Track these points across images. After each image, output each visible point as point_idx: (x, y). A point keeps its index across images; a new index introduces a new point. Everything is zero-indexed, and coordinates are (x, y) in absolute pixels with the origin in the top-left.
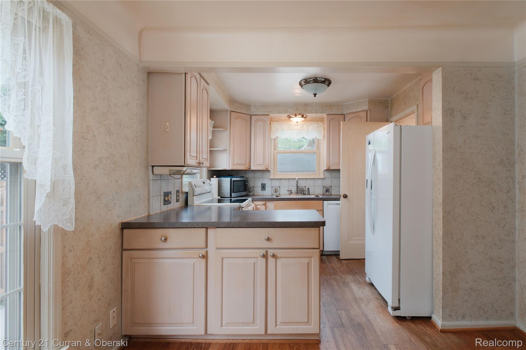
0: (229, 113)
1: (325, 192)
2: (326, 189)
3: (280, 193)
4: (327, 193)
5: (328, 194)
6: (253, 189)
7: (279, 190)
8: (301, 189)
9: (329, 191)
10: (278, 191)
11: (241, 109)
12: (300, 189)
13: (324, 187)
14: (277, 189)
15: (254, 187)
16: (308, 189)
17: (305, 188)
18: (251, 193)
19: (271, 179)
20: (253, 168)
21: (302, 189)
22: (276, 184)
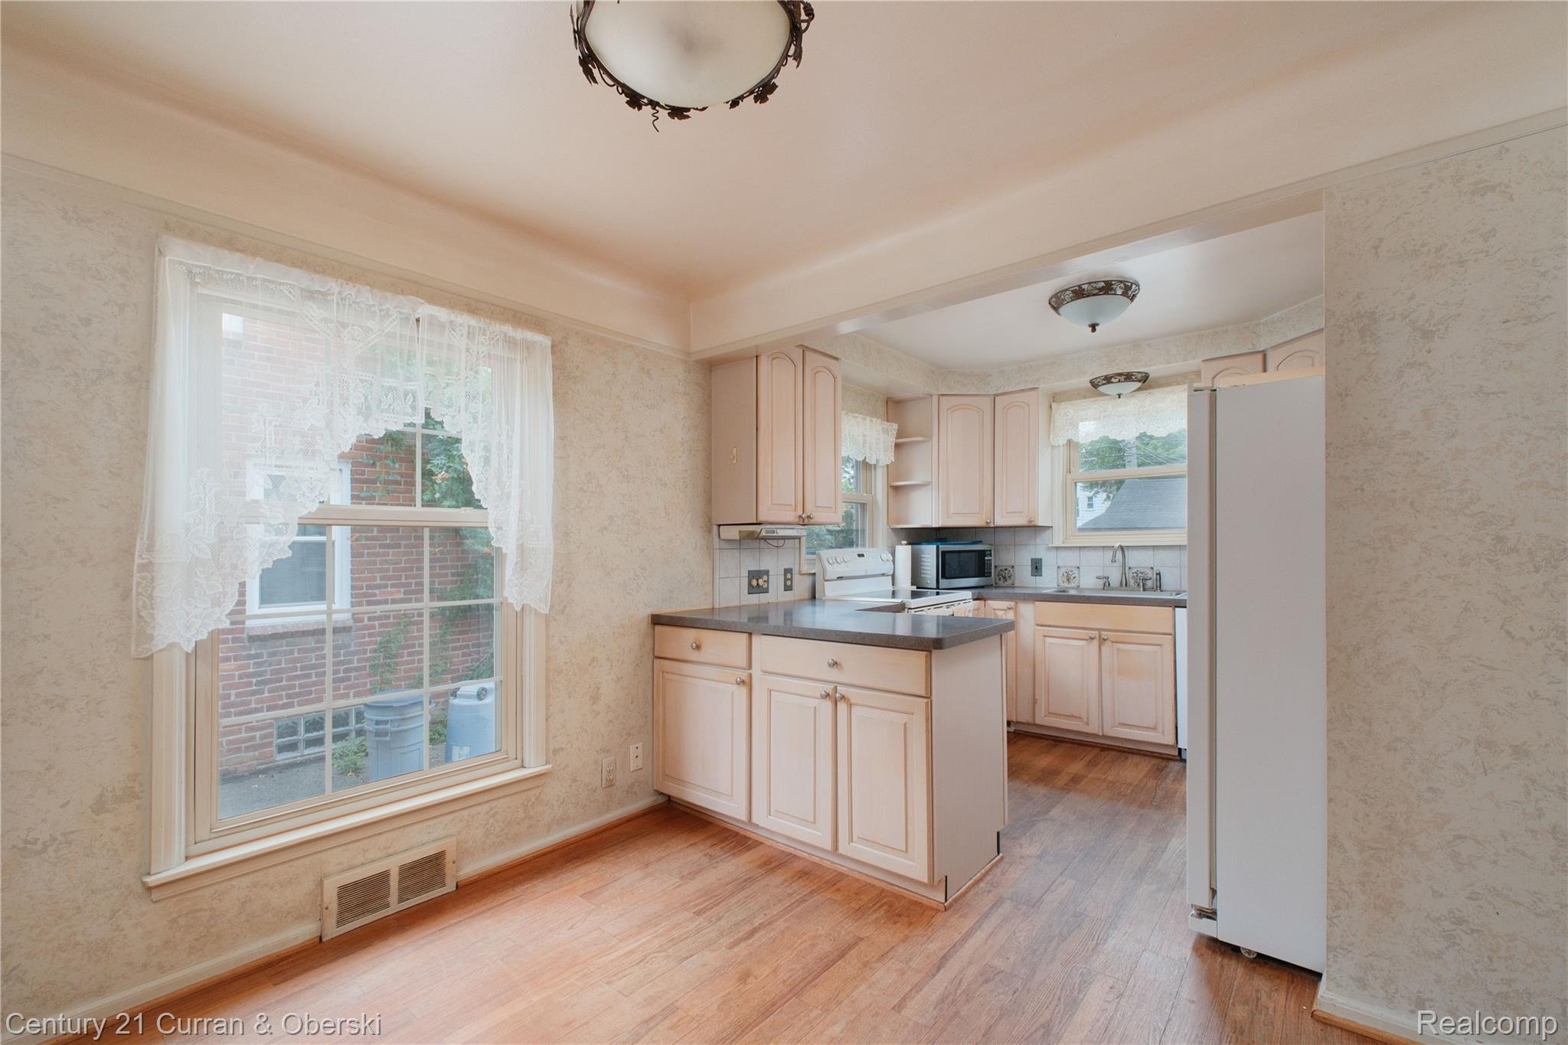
0: (935, 399)
3: (1079, 583)
6: (1011, 570)
7: (1077, 576)
8: (1139, 575)
10: (1074, 578)
11: (963, 385)
12: (1135, 575)
14: (1071, 573)
15: (1013, 567)
16: (1157, 574)
17: (1149, 572)
18: (1009, 579)
19: (1057, 548)
20: (1000, 521)
21: (1142, 573)
22: (1068, 559)
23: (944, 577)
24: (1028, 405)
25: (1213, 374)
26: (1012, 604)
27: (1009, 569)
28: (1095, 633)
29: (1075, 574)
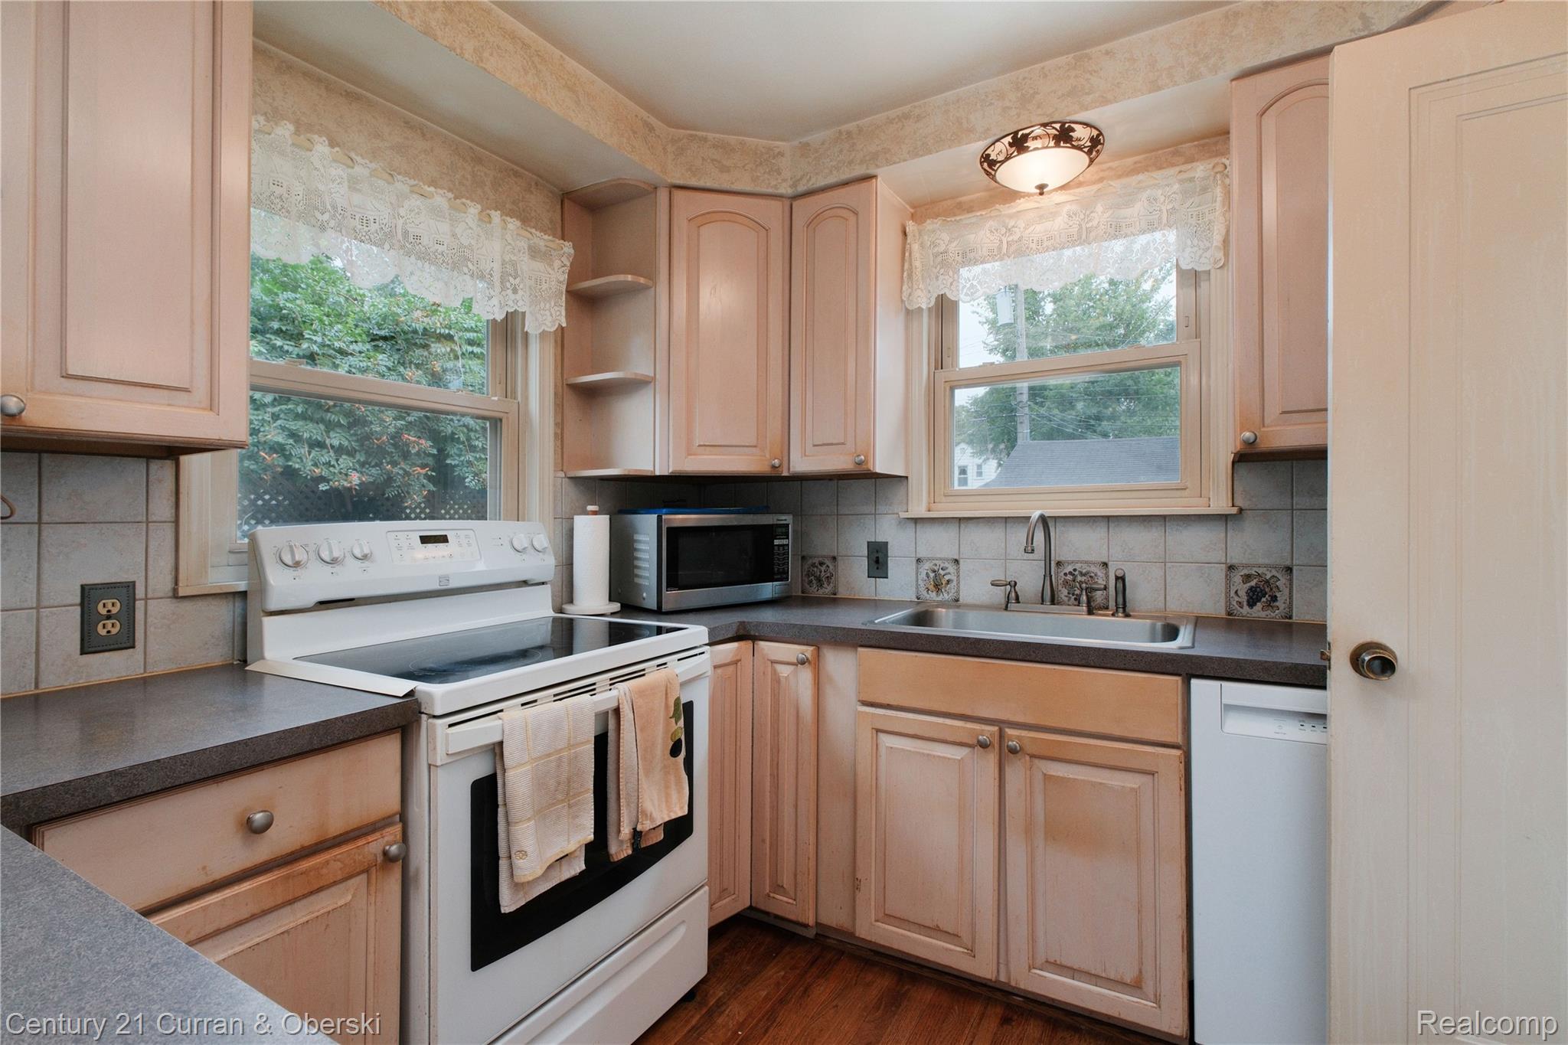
0: (662, 196)
1: (1240, 604)
2: (1253, 583)
3: (958, 592)
4: (1258, 612)
5: (1263, 614)
6: (831, 567)
7: (954, 578)
8: (1079, 578)
9: (1274, 598)
10: (948, 582)
11: (724, 169)
12: (1069, 577)
13: (1231, 568)
14: (941, 572)
15: (834, 558)
16: (1117, 578)
17: (1101, 573)
18: (825, 585)
19: (916, 521)
20: (801, 463)
21: (1082, 574)
22: (939, 544)
23: (673, 583)
24: (856, 214)
25: (1263, 104)
26: (808, 651)
27: (828, 562)
28: (988, 732)
29: (949, 573)
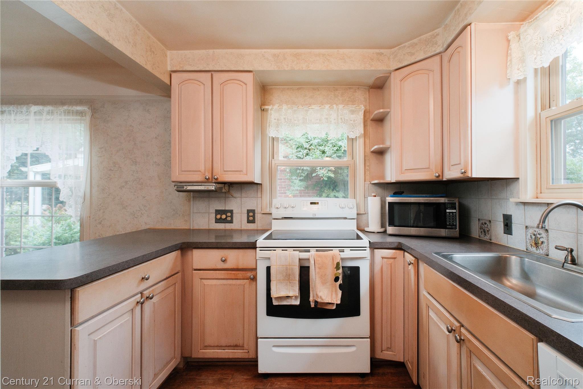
0: (392, 75)
3: (548, 250)
7: (545, 241)
10: (542, 242)
11: (412, 54)
14: (538, 236)
15: (490, 221)
18: (487, 235)
19: (525, 204)
23: (391, 224)
24: (463, 47)
26: (413, 260)
27: (488, 223)
28: (456, 325)
29: (543, 237)
